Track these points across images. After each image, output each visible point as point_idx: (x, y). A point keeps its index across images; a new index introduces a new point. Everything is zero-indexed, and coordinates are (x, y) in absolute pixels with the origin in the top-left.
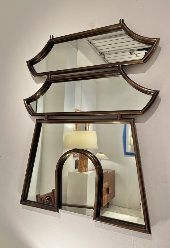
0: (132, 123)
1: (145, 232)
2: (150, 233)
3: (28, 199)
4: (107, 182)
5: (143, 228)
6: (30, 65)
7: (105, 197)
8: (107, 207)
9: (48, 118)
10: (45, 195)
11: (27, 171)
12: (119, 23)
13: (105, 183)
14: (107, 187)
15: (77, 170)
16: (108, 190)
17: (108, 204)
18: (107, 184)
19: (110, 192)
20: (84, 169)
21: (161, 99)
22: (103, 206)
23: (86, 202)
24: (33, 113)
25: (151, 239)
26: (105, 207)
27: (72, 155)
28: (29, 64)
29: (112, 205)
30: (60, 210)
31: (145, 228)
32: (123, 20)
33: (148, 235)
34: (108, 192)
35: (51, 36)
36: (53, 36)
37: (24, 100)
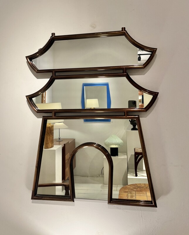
1: (152, 206)
2: (156, 206)
3: (37, 194)
7: (67, 169)
9: (55, 115)
12: (121, 30)
18: (69, 156)
20: (50, 144)
22: (66, 179)
25: (156, 211)
28: (29, 59)
31: (152, 203)
32: (125, 28)
35: (52, 34)
36: (54, 34)
37: (26, 96)
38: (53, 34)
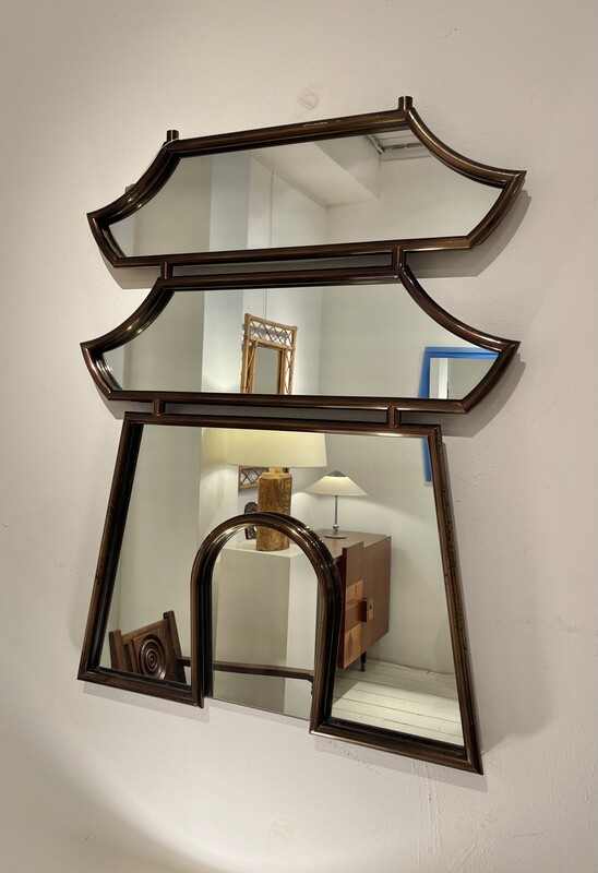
0: (433, 439)
1: (465, 768)
2: (479, 770)
3: (101, 665)
4: (361, 582)
5: (458, 757)
6: (101, 229)
7: (353, 633)
8: (360, 667)
9: (162, 409)
10: (140, 632)
11: (97, 577)
12: (396, 107)
13: (353, 586)
14: (360, 597)
15: (254, 542)
16: (363, 608)
17: (363, 657)
18: (360, 590)
19: (370, 614)
20: (275, 539)
21: (523, 365)
22: (346, 665)
23: (283, 655)
24: (115, 388)
25: (484, 789)
26: (351, 667)
27: (242, 529)
28: (98, 223)
29: (379, 660)
30: (206, 700)
31: (465, 758)
32: (409, 100)
33: (473, 776)
34: (362, 616)
35: (169, 132)
36: (176, 133)
37: (82, 344)
38: (172, 134)
